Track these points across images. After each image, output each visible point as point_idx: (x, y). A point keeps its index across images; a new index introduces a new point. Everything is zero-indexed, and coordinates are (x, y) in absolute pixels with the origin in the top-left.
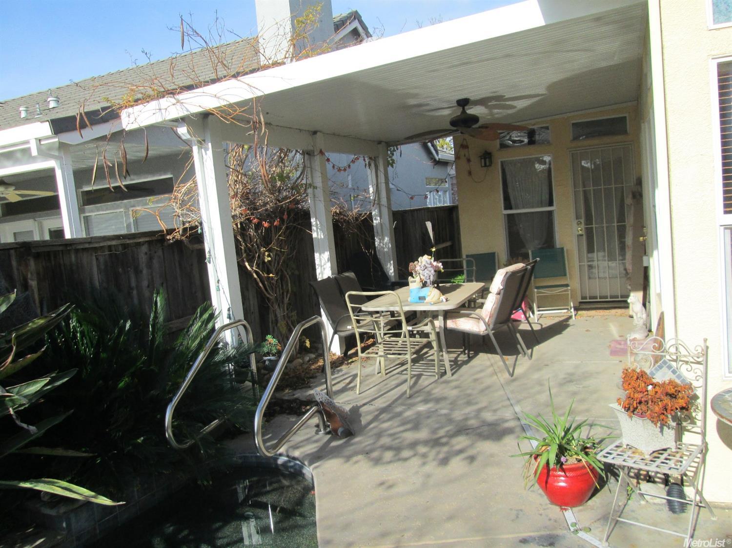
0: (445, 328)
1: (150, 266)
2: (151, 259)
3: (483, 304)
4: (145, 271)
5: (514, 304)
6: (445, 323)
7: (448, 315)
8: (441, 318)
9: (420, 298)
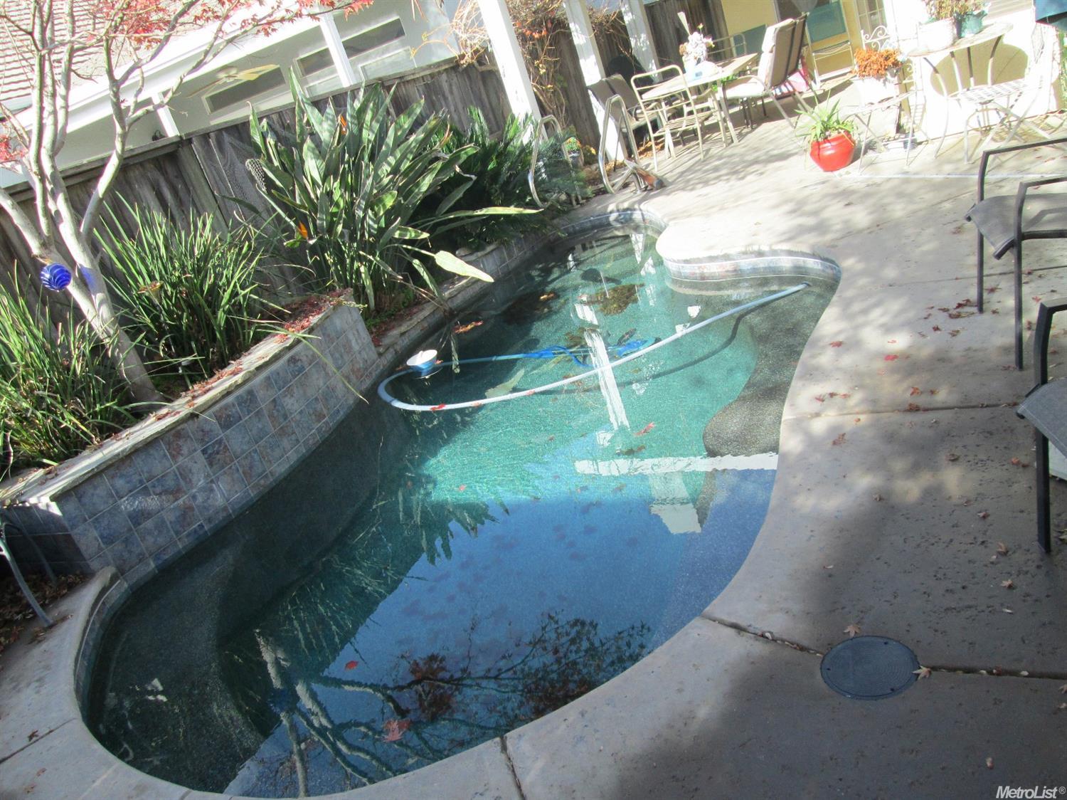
0: (725, 99)
1: (451, 92)
2: (451, 85)
3: (757, 71)
4: (450, 98)
5: (787, 70)
6: (724, 94)
7: (727, 84)
8: (720, 89)
9: (697, 75)
